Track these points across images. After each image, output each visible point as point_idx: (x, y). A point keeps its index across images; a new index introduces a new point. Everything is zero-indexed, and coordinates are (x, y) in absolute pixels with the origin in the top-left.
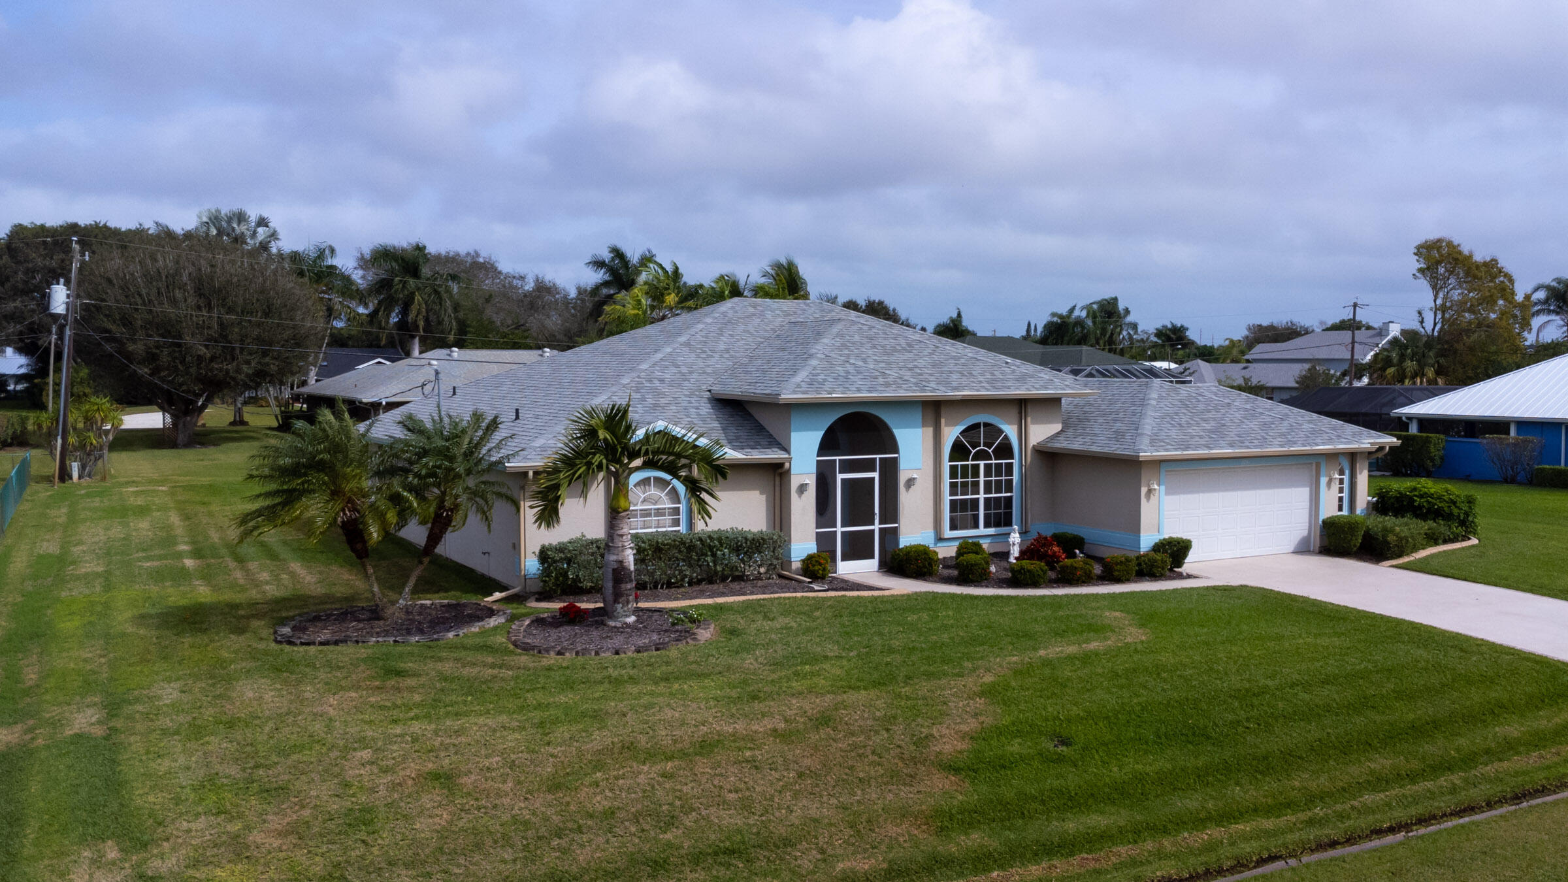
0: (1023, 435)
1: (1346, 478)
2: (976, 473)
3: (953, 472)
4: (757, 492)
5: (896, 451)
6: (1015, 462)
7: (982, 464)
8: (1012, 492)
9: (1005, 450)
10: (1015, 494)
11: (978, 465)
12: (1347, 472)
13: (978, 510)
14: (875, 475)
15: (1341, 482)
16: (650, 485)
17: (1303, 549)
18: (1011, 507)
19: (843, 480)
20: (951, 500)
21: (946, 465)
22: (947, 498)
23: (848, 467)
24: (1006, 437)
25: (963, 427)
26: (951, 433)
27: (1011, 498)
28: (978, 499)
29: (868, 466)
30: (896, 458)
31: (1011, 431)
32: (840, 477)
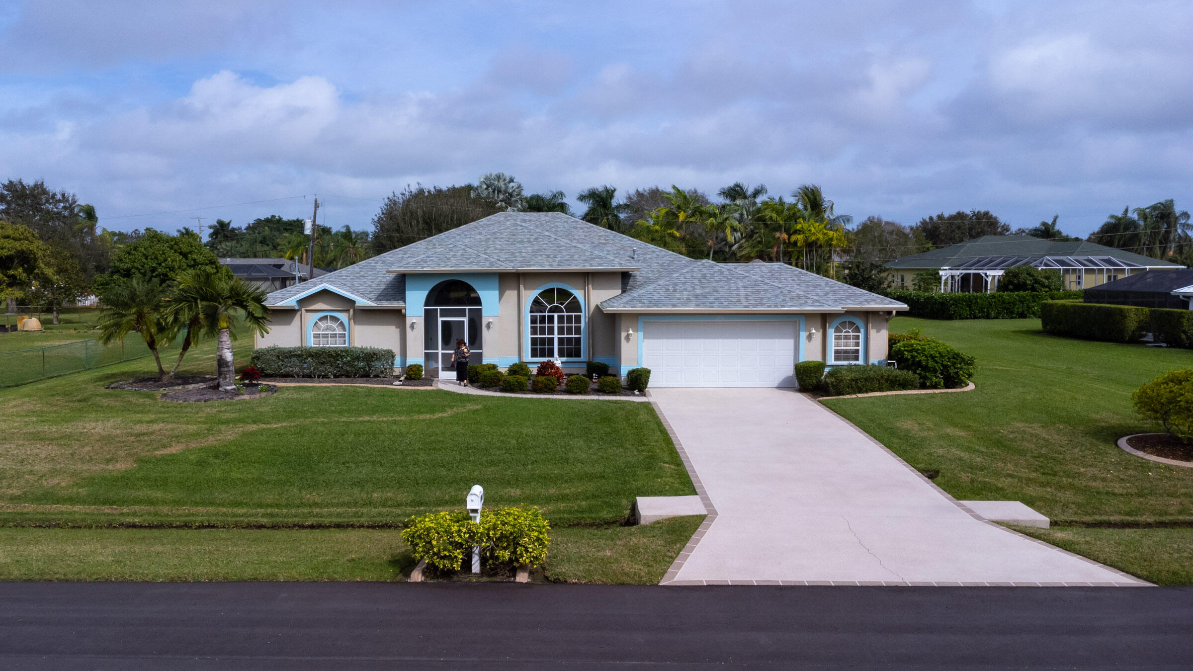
0: (587, 297)
1: (862, 335)
2: (551, 319)
3: (534, 321)
4: (394, 327)
5: (481, 305)
6: (582, 314)
7: (556, 315)
8: (580, 334)
9: (575, 306)
10: (583, 336)
11: (553, 316)
12: (862, 330)
13: (553, 345)
14: (465, 320)
15: (858, 337)
16: (327, 320)
17: (785, 386)
18: (580, 344)
19: (442, 321)
20: (531, 338)
21: (527, 317)
22: (528, 336)
23: (444, 313)
24: (575, 297)
25: (540, 291)
26: (530, 295)
27: (580, 338)
28: (553, 338)
29: (462, 313)
30: (481, 309)
31: (578, 294)
32: (440, 319)
